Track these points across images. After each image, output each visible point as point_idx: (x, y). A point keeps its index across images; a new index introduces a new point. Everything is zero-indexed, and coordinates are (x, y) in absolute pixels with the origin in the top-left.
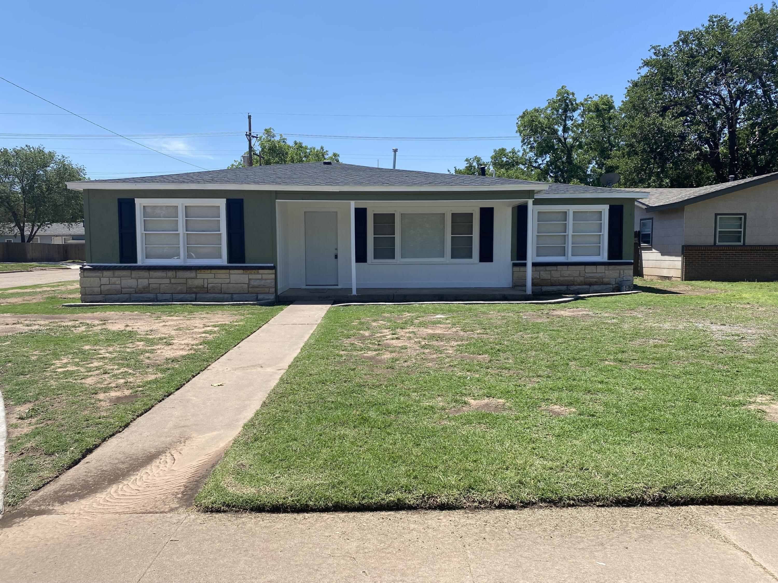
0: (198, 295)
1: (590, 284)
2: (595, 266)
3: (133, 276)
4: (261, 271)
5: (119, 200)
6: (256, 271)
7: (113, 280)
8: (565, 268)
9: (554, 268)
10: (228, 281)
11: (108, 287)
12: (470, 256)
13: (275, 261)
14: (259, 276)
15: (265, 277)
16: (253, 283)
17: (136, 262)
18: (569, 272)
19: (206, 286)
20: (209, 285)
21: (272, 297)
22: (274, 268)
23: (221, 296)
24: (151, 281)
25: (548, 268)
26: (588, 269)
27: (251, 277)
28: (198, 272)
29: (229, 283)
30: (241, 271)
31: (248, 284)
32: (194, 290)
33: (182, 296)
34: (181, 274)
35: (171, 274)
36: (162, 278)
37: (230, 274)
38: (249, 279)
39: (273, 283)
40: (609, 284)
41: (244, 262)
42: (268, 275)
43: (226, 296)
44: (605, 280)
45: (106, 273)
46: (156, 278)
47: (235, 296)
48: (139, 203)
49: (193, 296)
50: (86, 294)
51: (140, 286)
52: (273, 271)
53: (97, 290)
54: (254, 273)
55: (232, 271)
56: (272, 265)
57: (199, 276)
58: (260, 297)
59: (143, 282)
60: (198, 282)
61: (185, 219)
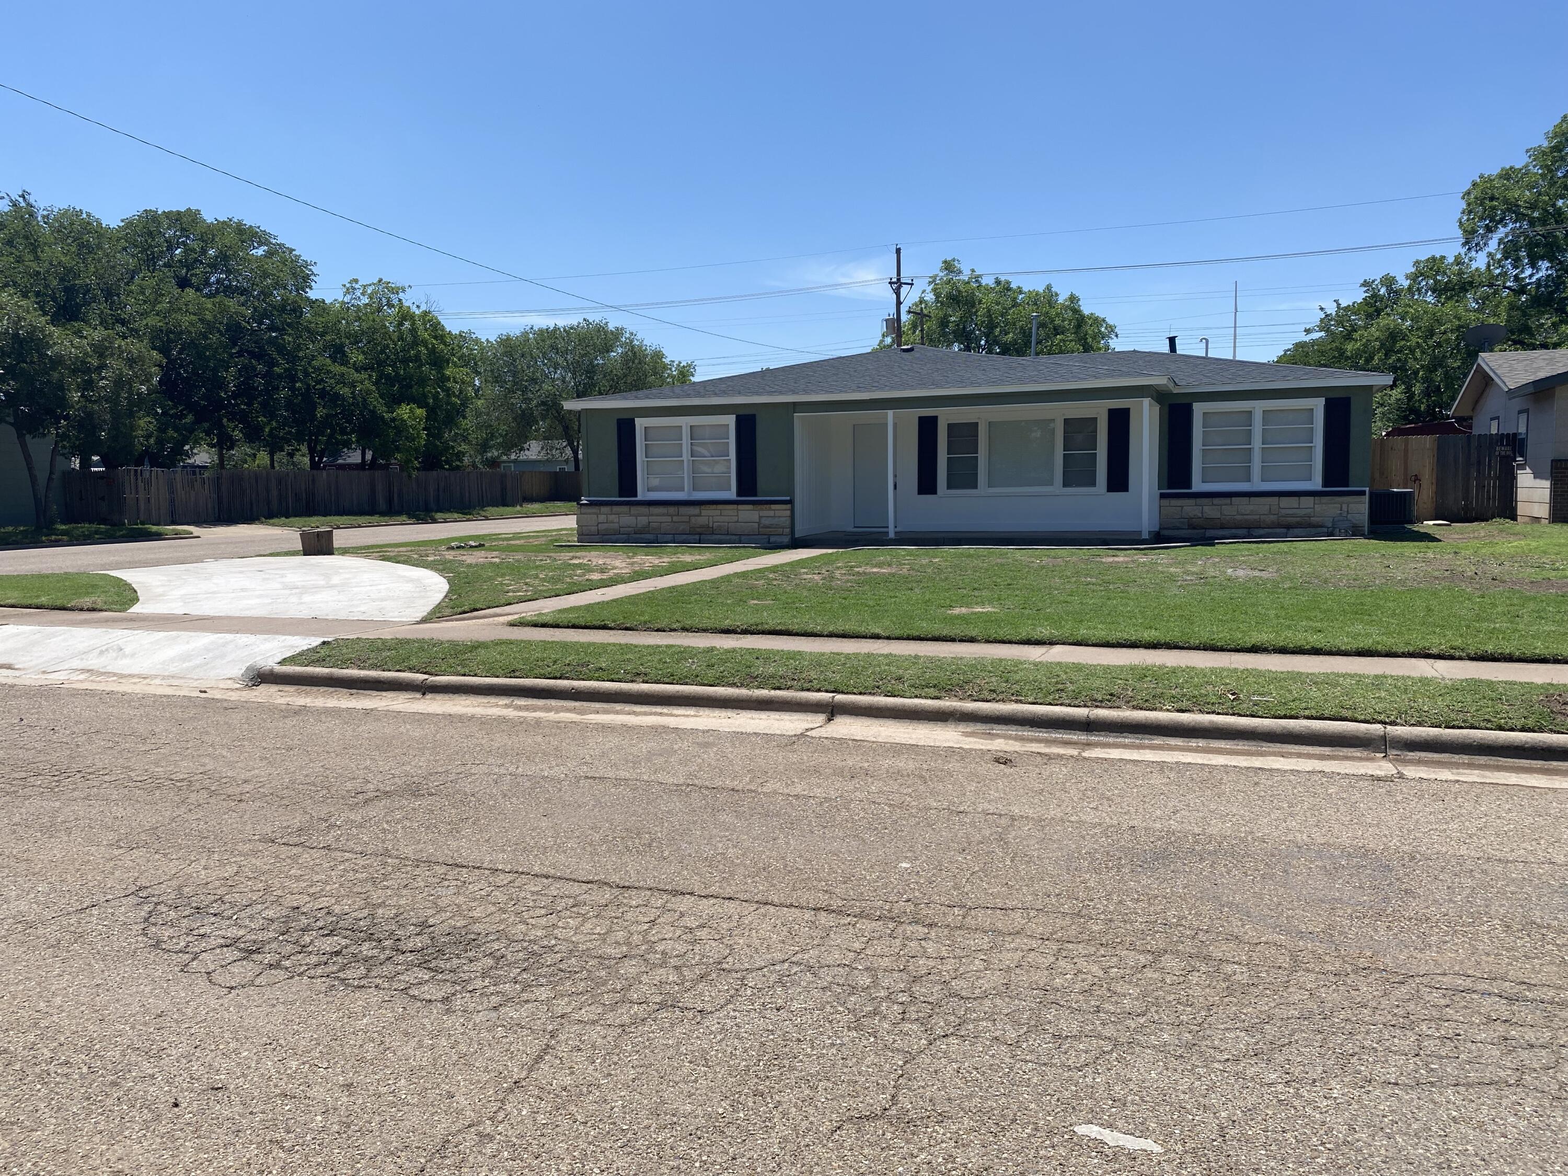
0: (702, 537)
1: (1289, 527)
2: (1297, 498)
3: (632, 512)
4: (773, 507)
5: (619, 420)
6: (768, 506)
7: (611, 517)
8: (1246, 500)
9: (1227, 501)
10: (735, 519)
11: (605, 526)
12: (1093, 484)
13: (791, 492)
14: (771, 513)
15: (778, 513)
16: (765, 522)
17: (636, 496)
18: (1251, 507)
19: (711, 525)
20: (716, 524)
21: (786, 540)
22: (790, 502)
23: (728, 537)
24: (652, 519)
25: (1216, 501)
26: (1285, 502)
27: (762, 513)
28: (703, 507)
29: (737, 522)
30: (750, 507)
31: (759, 523)
32: (698, 530)
33: (685, 537)
34: (684, 510)
35: (672, 510)
36: (663, 515)
37: (738, 510)
38: (760, 517)
39: (788, 523)
40: (1321, 526)
41: (755, 495)
42: (782, 512)
43: (734, 537)
44: (1314, 520)
45: (605, 509)
46: (657, 515)
47: (743, 538)
48: (640, 423)
49: (697, 537)
50: (583, 534)
51: (639, 526)
52: (789, 506)
53: (594, 529)
54: (766, 509)
55: (740, 507)
56: (788, 498)
57: (704, 513)
58: (772, 539)
59: (643, 520)
60: (702, 521)
61: (690, 441)
